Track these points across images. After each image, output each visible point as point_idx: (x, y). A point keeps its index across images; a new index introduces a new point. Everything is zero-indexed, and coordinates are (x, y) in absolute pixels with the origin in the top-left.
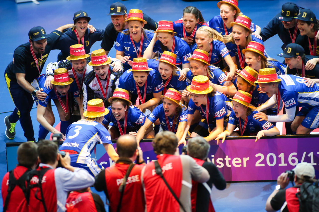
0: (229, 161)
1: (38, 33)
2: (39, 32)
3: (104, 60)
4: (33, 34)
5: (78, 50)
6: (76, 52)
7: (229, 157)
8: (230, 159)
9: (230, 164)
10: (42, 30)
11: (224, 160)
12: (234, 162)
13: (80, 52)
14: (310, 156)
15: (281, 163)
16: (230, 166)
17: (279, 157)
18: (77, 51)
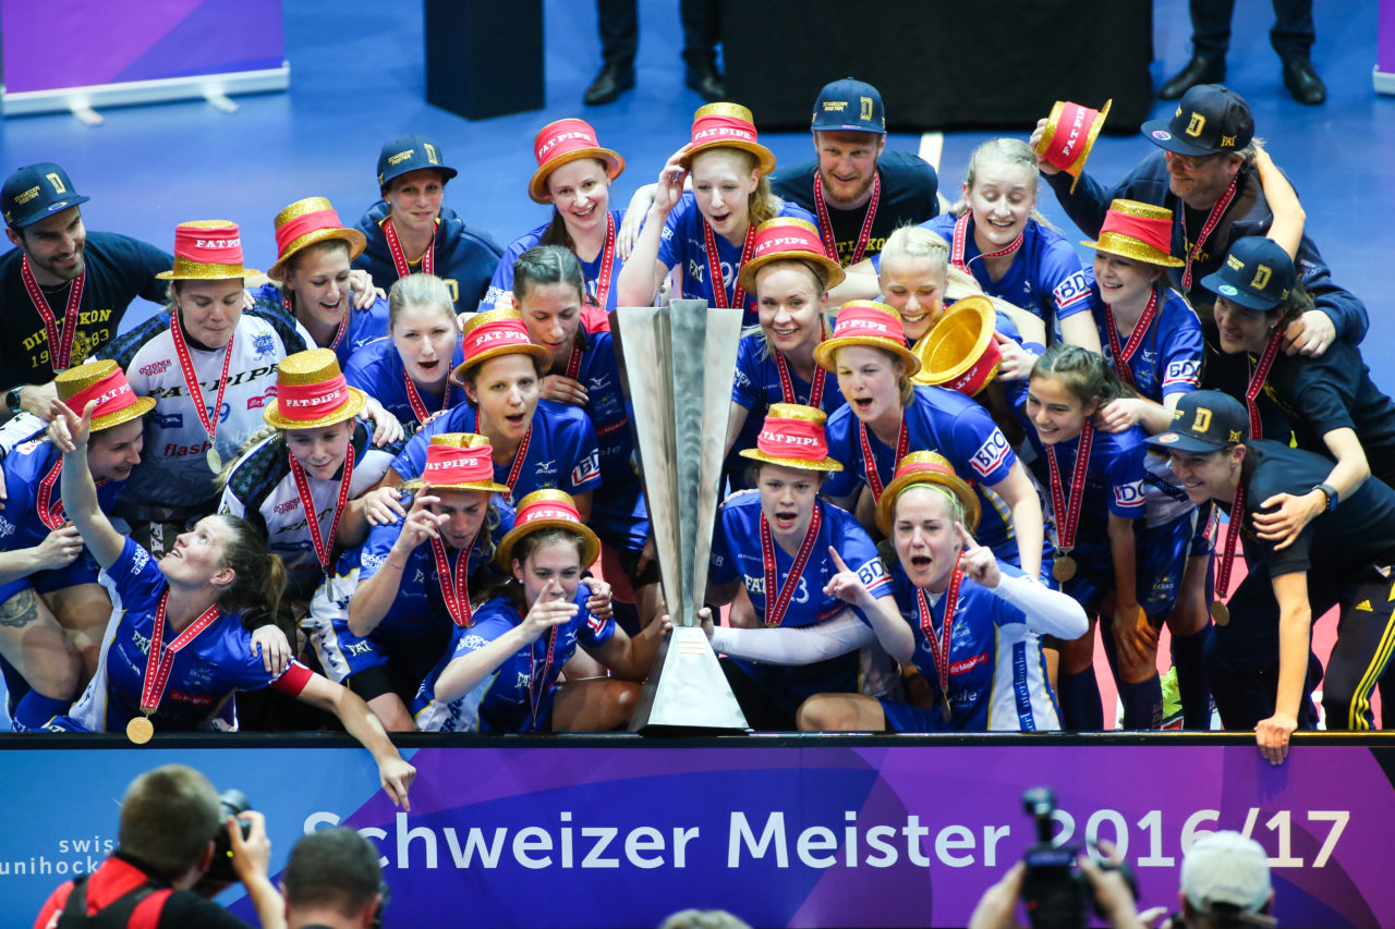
0: (921, 838)
1: (34, 193)
2: (37, 188)
3: (334, 400)
4: (17, 199)
5: (215, 240)
6: (208, 246)
7: (922, 824)
8: (925, 831)
9: (923, 852)
10: (51, 177)
11: (899, 832)
12: (942, 845)
13: (226, 250)
14: (1277, 829)
15: (1147, 854)
16: (924, 862)
17: (1139, 829)
18: (211, 244)
